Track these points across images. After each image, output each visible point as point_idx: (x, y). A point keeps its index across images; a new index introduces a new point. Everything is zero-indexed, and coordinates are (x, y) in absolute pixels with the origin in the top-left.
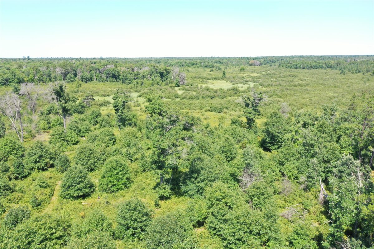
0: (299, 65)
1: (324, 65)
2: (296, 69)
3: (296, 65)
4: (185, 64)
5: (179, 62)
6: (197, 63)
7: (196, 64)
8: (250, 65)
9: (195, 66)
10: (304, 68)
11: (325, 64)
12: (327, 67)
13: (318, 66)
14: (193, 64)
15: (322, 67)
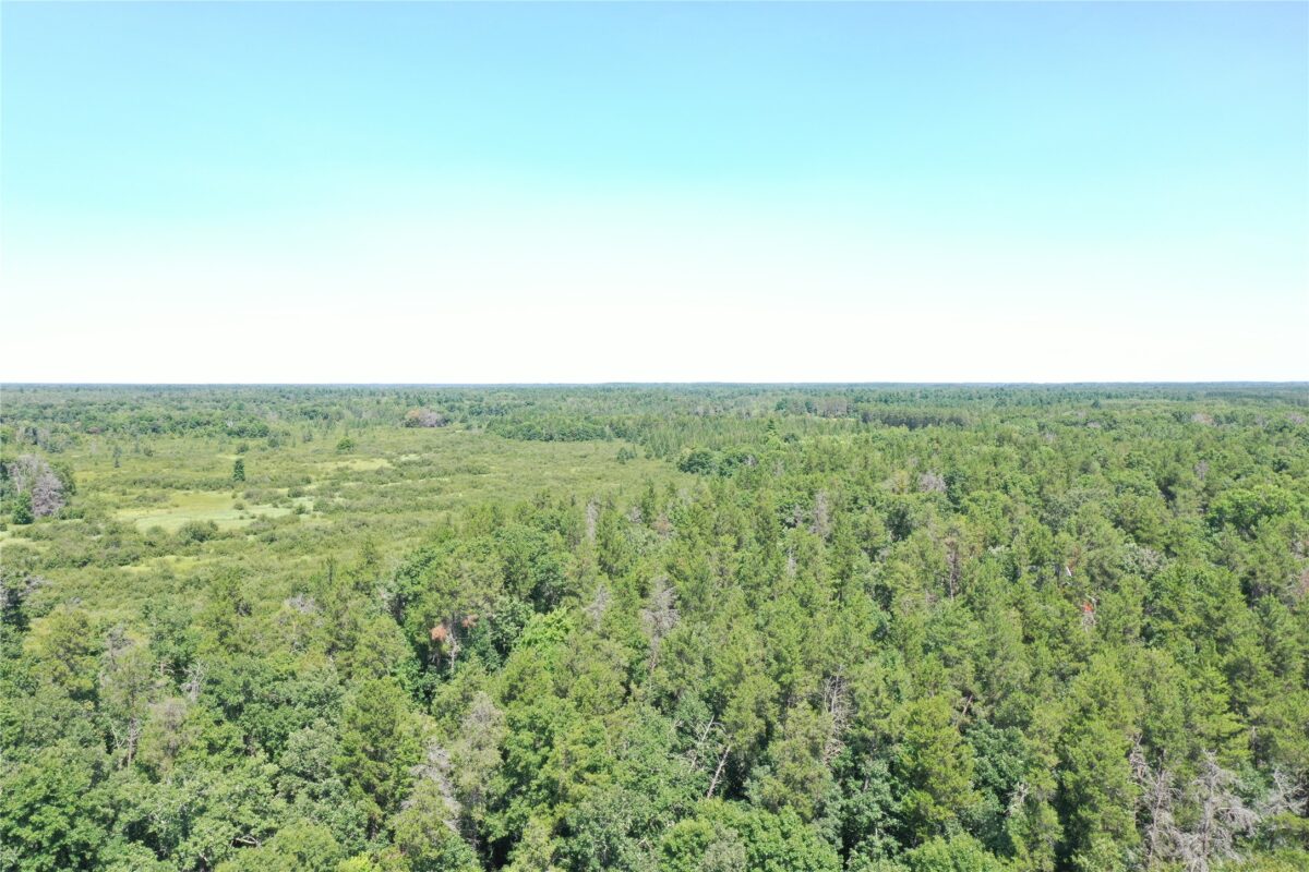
0: (538, 428)
1: (607, 429)
2: (529, 439)
3: (530, 428)
4: (166, 425)
5: (141, 419)
6: (211, 419)
7: (208, 423)
8: (408, 426)
9: (199, 430)
10: (551, 438)
11: (611, 425)
12: (617, 433)
13: (591, 431)
14: (198, 424)
15: (602, 436)
